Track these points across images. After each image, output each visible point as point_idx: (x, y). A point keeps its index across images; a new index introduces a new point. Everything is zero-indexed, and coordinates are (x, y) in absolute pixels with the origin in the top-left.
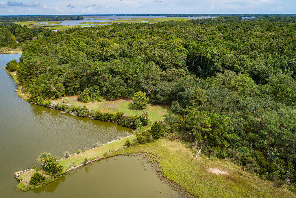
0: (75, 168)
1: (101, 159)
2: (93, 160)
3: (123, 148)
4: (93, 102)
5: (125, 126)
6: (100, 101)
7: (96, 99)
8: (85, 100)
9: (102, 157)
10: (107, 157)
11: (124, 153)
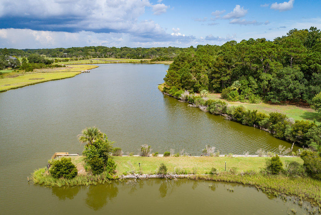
0: (140, 177)
1: (200, 179)
2: (183, 176)
3: (261, 172)
4: (242, 101)
5: (284, 139)
6: (253, 102)
7: (247, 99)
8: (230, 97)
9: (203, 175)
10: (214, 178)
11: (257, 183)
